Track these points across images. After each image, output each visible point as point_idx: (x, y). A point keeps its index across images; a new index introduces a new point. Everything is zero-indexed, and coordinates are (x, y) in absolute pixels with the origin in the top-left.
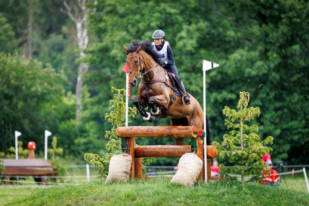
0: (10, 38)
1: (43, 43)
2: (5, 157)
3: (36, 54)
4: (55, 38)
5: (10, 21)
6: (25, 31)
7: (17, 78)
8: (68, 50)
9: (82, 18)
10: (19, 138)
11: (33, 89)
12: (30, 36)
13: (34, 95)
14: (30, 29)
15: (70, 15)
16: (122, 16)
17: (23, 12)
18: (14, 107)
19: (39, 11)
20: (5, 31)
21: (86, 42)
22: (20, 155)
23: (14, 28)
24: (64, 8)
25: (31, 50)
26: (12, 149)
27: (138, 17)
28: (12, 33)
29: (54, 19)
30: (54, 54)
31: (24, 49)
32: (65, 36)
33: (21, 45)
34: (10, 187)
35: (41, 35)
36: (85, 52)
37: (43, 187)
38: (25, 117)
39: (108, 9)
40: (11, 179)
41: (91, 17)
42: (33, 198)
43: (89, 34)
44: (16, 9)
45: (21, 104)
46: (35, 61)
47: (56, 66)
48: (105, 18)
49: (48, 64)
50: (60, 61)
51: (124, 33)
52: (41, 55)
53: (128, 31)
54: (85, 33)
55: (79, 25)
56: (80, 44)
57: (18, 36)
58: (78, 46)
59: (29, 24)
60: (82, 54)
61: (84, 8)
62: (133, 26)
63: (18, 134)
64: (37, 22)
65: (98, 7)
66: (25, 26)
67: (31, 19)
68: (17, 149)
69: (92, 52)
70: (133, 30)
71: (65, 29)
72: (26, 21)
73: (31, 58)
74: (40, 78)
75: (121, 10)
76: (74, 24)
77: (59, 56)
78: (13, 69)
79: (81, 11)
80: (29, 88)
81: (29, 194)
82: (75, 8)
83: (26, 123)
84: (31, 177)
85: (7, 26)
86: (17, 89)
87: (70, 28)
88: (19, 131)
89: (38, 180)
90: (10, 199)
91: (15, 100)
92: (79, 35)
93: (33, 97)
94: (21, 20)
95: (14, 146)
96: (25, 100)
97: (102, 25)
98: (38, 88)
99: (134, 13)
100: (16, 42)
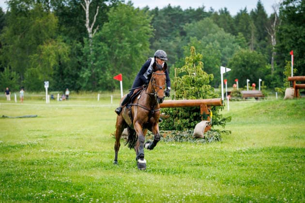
0: (244, 42)
1: (258, 44)
2: (243, 90)
3: (255, 49)
4: (263, 42)
5: (244, 36)
6: (251, 40)
7: (247, 58)
8: (268, 47)
9: (273, 33)
10: (249, 82)
11: (254, 62)
12: (252, 42)
13: (255, 65)
14: (252, 39)
15: (268, 32)
16: (290, 33)
17: (249, 32)
18: (246, 70)
19: (256, 31)
20: (242, 40)
21: (275, 43)
22: (249, 89)
23: (246, 39)
24: (266, 30)
25: (253, 47)
26: (246, 86)
27: (296, 33)
28: (245, 41)
29: (262, 34)
30: (262, 48)
31: (250, 47)
32: (267, 41)
33: (249, 45)
34: (245, 102)
35: (257, 41)
36: (275, 47)
37: (259, 101)
38: (251, 74)
39: (284, 30)
40: (246, 98)
41: (277, 33)
42: (255, 106)
43: (276, 40)
44: (247, 31)
45: (249, 69)
46: (255, 51)
47: (263, 53)
48: (283, 34)
49: (260, 52)
50: (265, 51)
51: (291, 40)
52: (257, 49)
53: (292, 38)
54: (275, 40)
55: (272, 37)
56: (273, 44)
57: (247, 41)
58: (272, 45)
59: (252, 37)
60: (274, 48)
61: (274, 30)
62: (294, 36)
63: (248, 81)
64: (255, 36)
65: (280, 29)
66: (250, 38)
67: (253, 35)
68: (248, 86)
69: (278, 47)
70: (294, 38)
71: (266, 38)
72: (251, 36)
73: (253, 50)
74: (257, 58)
75: (289, 30)
76: (271, 37)
77: (264, 49)
78: (246, 55)
79: (273, 31)
80: (252, 62)
81: (253, 104)
82: (271, 30)
83: (251, 76)
84: (254, 98)
85: (243, 38)
86: (248, 62)
87: (268, 38)
88: (249, 79)
89: (257, 99)
90: (245, 107)
91: (247, 67)
92: (272, 40)
93: (254, 66)
94: (249, 35)
95: (246, 85)
96: (251, 67)
97: (282, 37)
98: (256, 62)
99: (294, 31)
100: (247, 44)
